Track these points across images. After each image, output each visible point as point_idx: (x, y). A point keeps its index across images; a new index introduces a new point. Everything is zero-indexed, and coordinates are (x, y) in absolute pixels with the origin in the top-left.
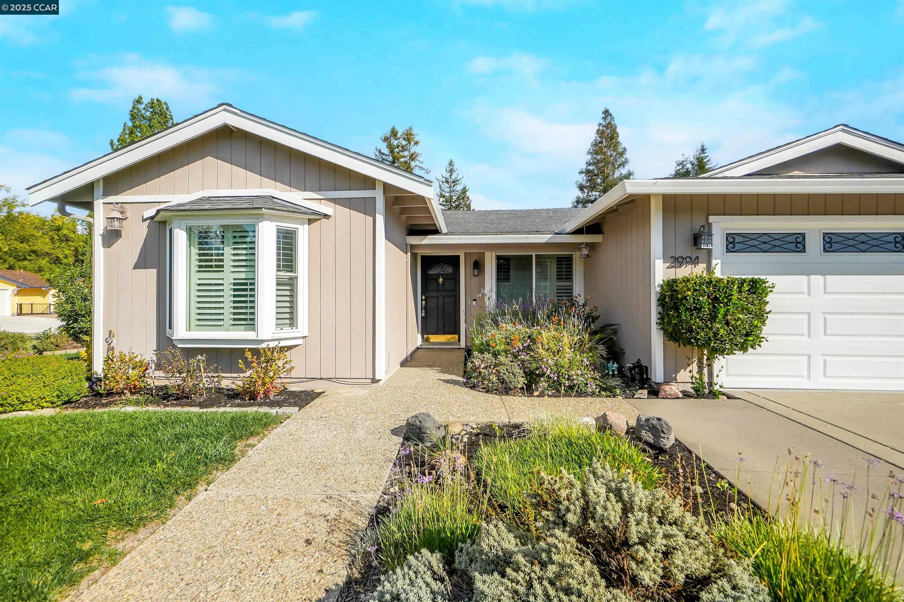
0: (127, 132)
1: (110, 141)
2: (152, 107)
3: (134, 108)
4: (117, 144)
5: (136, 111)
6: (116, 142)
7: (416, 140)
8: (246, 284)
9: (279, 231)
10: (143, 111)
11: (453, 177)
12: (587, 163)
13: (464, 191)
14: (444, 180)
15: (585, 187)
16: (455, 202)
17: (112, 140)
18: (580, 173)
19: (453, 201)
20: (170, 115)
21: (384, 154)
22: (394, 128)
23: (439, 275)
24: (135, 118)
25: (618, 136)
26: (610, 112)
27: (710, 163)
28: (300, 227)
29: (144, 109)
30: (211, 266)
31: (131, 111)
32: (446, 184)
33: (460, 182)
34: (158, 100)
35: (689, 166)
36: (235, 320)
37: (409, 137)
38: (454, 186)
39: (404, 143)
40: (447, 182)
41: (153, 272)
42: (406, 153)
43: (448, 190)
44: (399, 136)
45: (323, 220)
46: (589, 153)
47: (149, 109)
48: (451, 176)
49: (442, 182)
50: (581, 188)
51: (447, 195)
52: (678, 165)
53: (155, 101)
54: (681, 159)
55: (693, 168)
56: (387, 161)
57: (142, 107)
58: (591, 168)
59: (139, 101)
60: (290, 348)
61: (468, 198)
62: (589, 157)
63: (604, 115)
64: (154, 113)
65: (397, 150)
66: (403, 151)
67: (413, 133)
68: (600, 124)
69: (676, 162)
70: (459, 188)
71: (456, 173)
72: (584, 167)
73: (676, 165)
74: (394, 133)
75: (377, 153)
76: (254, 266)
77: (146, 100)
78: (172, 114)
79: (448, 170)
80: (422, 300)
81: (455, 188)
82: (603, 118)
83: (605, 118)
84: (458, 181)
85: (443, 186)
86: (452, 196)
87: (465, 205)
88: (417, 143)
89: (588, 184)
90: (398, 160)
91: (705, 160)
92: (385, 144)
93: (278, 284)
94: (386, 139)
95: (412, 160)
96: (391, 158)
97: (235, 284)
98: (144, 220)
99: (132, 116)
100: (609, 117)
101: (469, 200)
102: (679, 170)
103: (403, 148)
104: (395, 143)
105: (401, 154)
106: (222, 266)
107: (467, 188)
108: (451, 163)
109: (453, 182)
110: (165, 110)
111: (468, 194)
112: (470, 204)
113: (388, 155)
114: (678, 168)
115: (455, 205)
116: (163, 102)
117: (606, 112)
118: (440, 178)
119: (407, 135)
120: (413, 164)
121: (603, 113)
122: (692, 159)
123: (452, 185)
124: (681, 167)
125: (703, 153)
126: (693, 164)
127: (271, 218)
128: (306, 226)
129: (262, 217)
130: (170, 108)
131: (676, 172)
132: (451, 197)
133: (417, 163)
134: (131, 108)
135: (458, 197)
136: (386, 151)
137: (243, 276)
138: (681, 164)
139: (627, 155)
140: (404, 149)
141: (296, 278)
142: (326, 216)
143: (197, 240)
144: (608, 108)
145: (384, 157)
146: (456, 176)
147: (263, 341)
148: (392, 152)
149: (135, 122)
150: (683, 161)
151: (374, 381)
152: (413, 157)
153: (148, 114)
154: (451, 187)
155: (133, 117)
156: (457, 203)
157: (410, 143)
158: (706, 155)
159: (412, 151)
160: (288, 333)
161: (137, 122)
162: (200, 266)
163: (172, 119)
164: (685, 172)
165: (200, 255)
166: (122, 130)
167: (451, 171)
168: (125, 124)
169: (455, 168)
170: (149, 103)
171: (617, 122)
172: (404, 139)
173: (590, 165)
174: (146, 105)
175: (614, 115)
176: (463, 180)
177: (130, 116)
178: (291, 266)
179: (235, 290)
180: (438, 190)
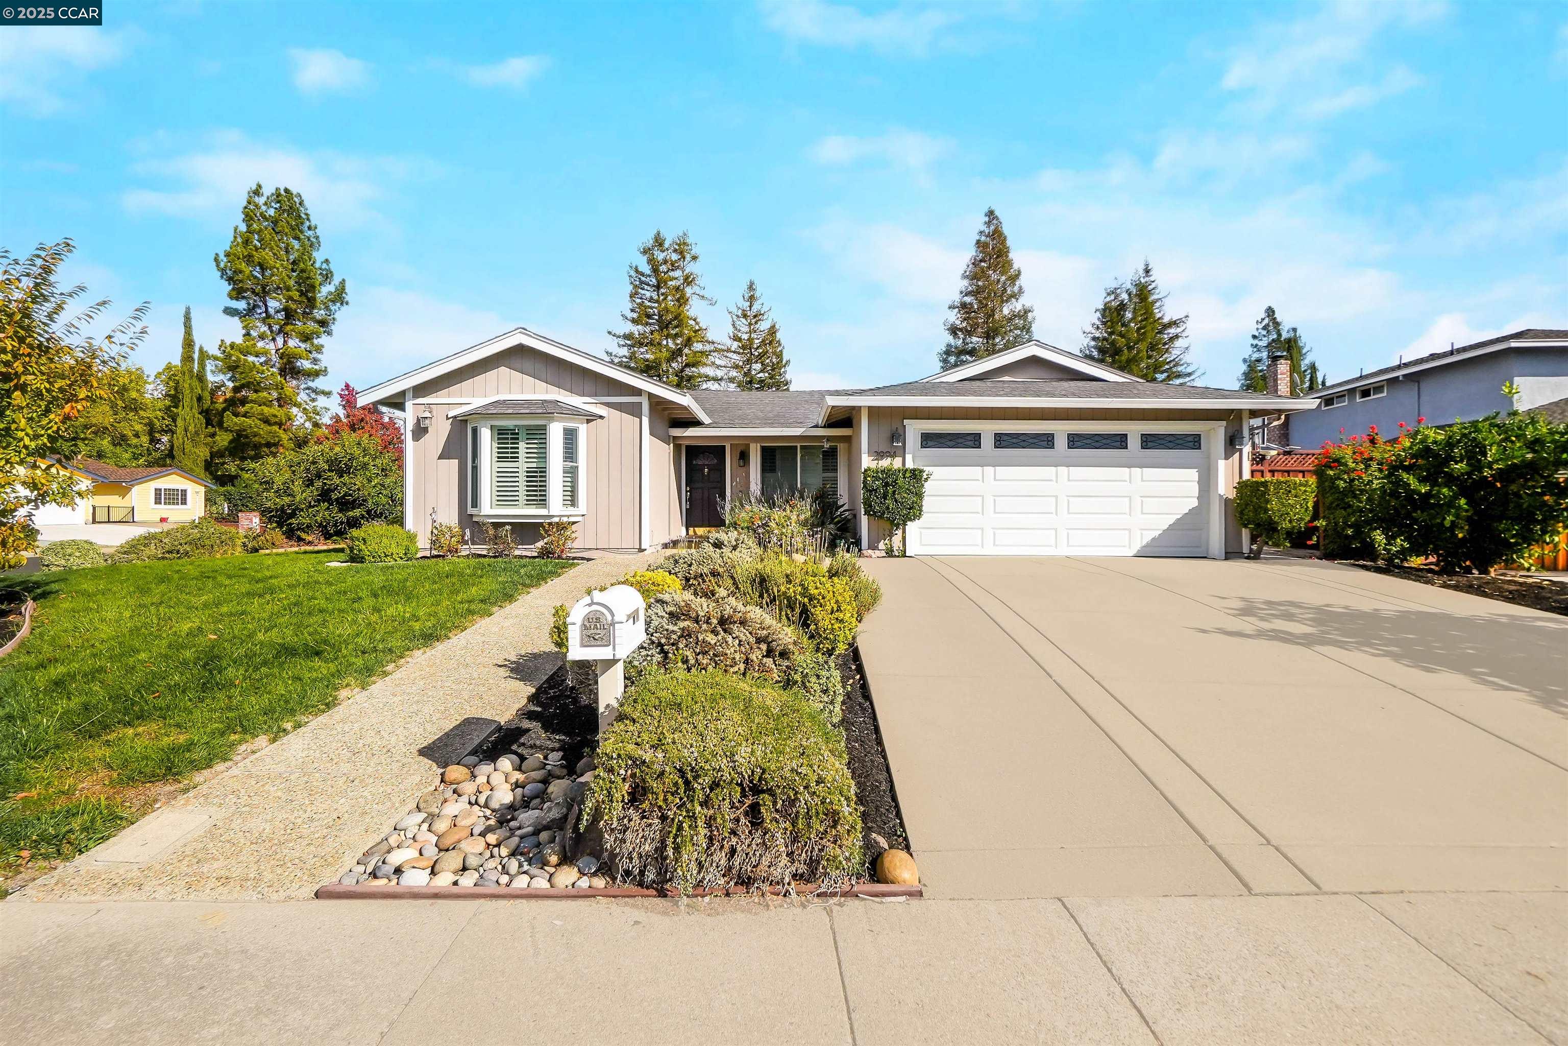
0: (239, 240)
1: (213, 256)
2: (279, 202)
3: (249, 203)
4: (225, 259)
5: (252, 207)
6: (222, 257)
7: (693, 252)
8: (536, 472)
9: (565, 430)
10: (264, 208)
11: (756, 307)
12: (961, 293)
13: (773, 331)
14: (740, 313)
15: (961, 330)
16: (757, 349)
17: (217, 254)
18: (950, 308)
19: (755, 346)
20: (307, 214)
21: (643, 274)
22: (658, 233)
23: (704, 465)
24: (252, 219)
25: (1008, 252)
26: (997, 213)
27: (1157, 291)
28: (580, 426)
29: (266, 204)
30: (507, 457)
31: (246, 208)
32: (743, 320)
33: (765, 317)
34: (286, 190)
35: (1125, 296)
36: (527, 500)
37: (681, 249)
38: (756, 323)
39: (675, 257)
40: (745, 316)
41: (455, 462)
42: (678, 273)
43: (746, 329)
44: (666, 245)
45: (599, 420)
46: (964, 277)
47: (273, 204)
48: (750, 307)
49: (738, 316)
50: (954, 331)
51: (745, 337)
52: (1109, 294)
53: (282, 192)
54: (1114, 285)
55: (1130, 300)
56: (648, 285)
57: (261, 201)
58: (968, 299)
59: (257, 192)
60: (574, 523)
61: (779, 342)
62: (966, 282)
63: (987, 219)
64: (280, 210)
65: (663, 268)
66: (673, 270)
67: (688, 241)
68: (981, 232)
69: (1106, 289)
70: (764, 326)
71: (759, 302)
72: (957, 298)
73: (1105, 295)
74: (659, 242)
75: (633, 273)
76: (545, 457)
77: (268, 190)
78: (308, 212)
79: (747, 296)
80: (687, 492)
81: (757, 326)
82: (986, 223)
83: (988, 223)
84: (763, 315)
85: (738, 323)
86: (753, 339)
87: (774, 353)
88: (694, 258)
89: (964, 324)
90: (666, 283)
91: (1150, 287)
92: (644, 259)
93: (564, 472)
94: (645, 252)
95: (688, 285)
96: (654, 280)
97: (528, 472)
98: (448, 418)
99: (247, 216)
100: (995, 222)
101: (780, 345)
102: (1109, 302)
103: (672, 265)
104: (660, 256)
105: (671, 274)
106: (518, 457)
107: (777, 327)
108: (751, 287)
109: (755, 316)
110: (298, 205)
111: (779, 336)
112: (781, 351)
113: (649, 276)
114: (1108, 299)
115: (757, 354)
116: (295, 193)
117: (991, 214)
118: (735, 310)
119: (679, 245)
120: (689, 291)
121: (986, 215)
122: (1129, 286)
123: (753, 321)
124: (1112, 297)
125: (1147, 276)
126: (1130, 295)
127: (560, 420)
128: (585, 425)
129: (552, 420)
130: (306, 203)
131: (1105, 305)
132: (750, 340)
133: (696, 289)
134: (245, 203)
135: (763, 341)
136: (646, 269)
137: (534, 465)
138: (1113, 292)
139: (1022, 281)
140: (674, 266)
141: (577, 467)
142: (601, 417)
143: (496, 437)
144: (993, 208)
145: (643, 279)
146: (759, 307)
147: (553, 516)
148: (655, 270)
149: (251, 225)
150: (1115, 289)
151: (641, 550)
152: (689, 280)
153: (272, 212)
154: (750, 324)
155: (249, 217)
156: (761, 351)
157: (684, 258)
158: (1152, 279)
159: (687, 271)
160: (571, 511)
161: (255, 225)
162: (499, 457)
163: (308, 219)
164: (1119, 305)
165: (499, 448)
166: (232, 239)
167: (752, 299)
168: (236, 230)
169: (757, 294)
170: (273, 194)
171: (1006, 230)
172: (675, 251)
173: (966, 295)
174: (268, 198)
175: (1002, 219)
176: (770, 313)
177: (243, 216)
178: (572, 458)
179: (528, 477)
180: (731, 330)
